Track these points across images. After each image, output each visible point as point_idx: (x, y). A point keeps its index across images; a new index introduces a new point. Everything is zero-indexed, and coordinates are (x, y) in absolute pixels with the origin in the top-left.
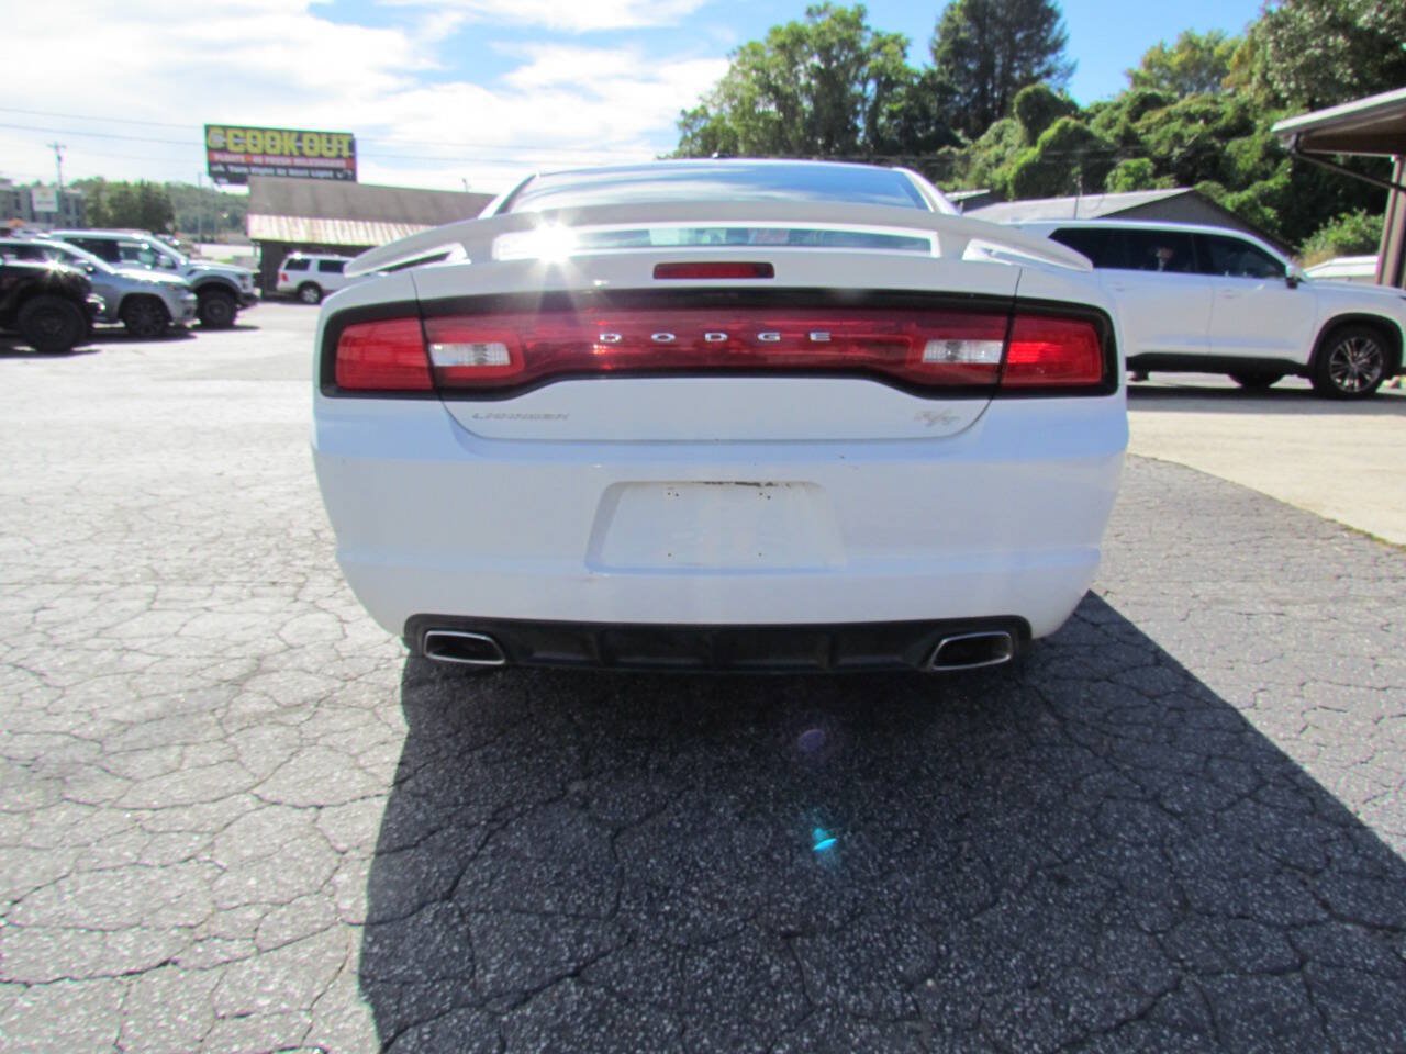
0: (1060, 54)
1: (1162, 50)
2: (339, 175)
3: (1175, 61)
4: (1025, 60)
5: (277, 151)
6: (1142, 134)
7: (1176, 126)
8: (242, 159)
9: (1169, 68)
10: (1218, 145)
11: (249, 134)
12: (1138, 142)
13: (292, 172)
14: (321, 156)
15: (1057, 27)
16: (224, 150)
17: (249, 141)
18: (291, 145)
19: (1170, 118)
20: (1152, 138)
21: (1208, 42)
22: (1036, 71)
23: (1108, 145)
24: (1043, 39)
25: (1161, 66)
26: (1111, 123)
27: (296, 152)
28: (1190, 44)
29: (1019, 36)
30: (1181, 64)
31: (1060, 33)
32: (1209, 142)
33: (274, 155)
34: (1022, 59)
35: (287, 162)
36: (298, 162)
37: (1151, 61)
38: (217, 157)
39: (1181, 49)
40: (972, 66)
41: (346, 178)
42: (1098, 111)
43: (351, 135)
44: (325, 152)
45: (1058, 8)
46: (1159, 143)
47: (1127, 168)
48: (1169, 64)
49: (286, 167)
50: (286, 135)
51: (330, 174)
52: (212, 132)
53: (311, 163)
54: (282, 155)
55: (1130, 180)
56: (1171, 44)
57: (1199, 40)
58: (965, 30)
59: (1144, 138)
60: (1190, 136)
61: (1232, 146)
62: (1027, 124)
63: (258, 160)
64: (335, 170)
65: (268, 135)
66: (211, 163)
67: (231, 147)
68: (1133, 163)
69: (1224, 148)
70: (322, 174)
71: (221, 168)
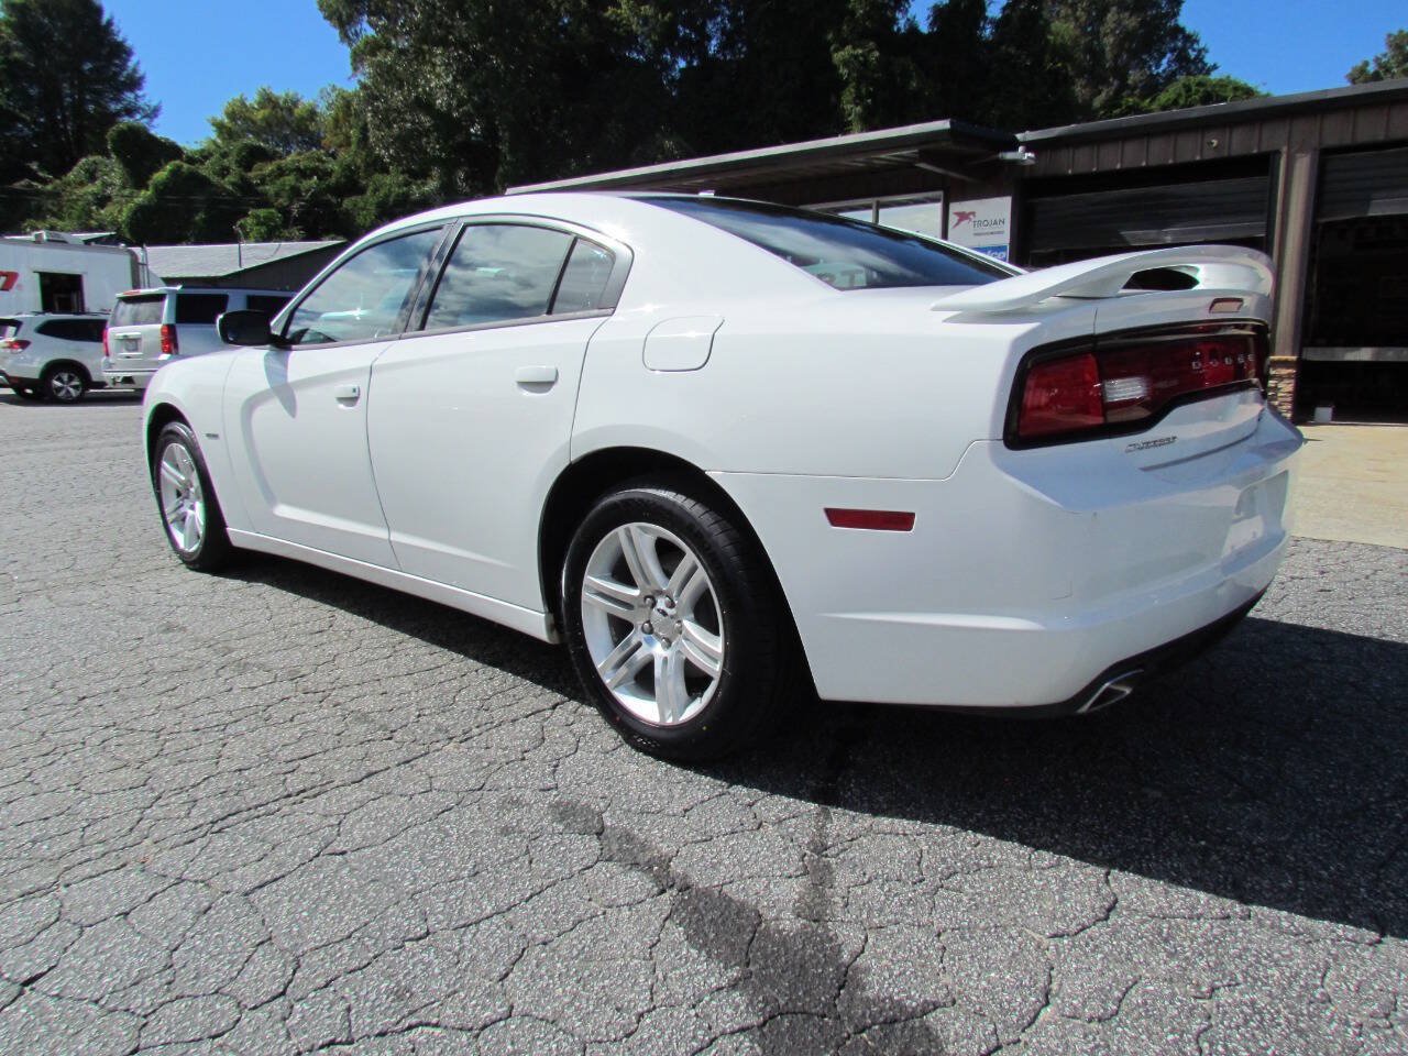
0: (140, 93)
1: (243, 104)
3: (259, 115)
4: (99, 93)
6: (258, 185)
7: (290, 180)
9: (254, 122)
10: (334, 200)
12: (257, 194)
15: (131, 64)
19: (281, 172)
20: (270, 189)
21: (286, 101)
22: (113, 107)
23: (229, 193)
24: (116, 74)
25: (245, 119)
26: (224, 171)
28: (268, 100)
29: (87, 66)
30: (265, 119)
31: (135, 71)
32: (325, 198)
34: (94, 92)
37: (233, 112)
39: (262, 105)
40: (33, 91)
42: (206, 158)
45: (129, 43)
46: (277, 195)
47: (257, 217)
48: (254, 118)
55: (263, 229)
56: (252, 99)
57: (277, 98)
58: (19, 50)
59: (261, 188)
60: (307, 191)
61: (347, 203)
62: (126, 164)
68: (262, 212)
69: (340, 205)
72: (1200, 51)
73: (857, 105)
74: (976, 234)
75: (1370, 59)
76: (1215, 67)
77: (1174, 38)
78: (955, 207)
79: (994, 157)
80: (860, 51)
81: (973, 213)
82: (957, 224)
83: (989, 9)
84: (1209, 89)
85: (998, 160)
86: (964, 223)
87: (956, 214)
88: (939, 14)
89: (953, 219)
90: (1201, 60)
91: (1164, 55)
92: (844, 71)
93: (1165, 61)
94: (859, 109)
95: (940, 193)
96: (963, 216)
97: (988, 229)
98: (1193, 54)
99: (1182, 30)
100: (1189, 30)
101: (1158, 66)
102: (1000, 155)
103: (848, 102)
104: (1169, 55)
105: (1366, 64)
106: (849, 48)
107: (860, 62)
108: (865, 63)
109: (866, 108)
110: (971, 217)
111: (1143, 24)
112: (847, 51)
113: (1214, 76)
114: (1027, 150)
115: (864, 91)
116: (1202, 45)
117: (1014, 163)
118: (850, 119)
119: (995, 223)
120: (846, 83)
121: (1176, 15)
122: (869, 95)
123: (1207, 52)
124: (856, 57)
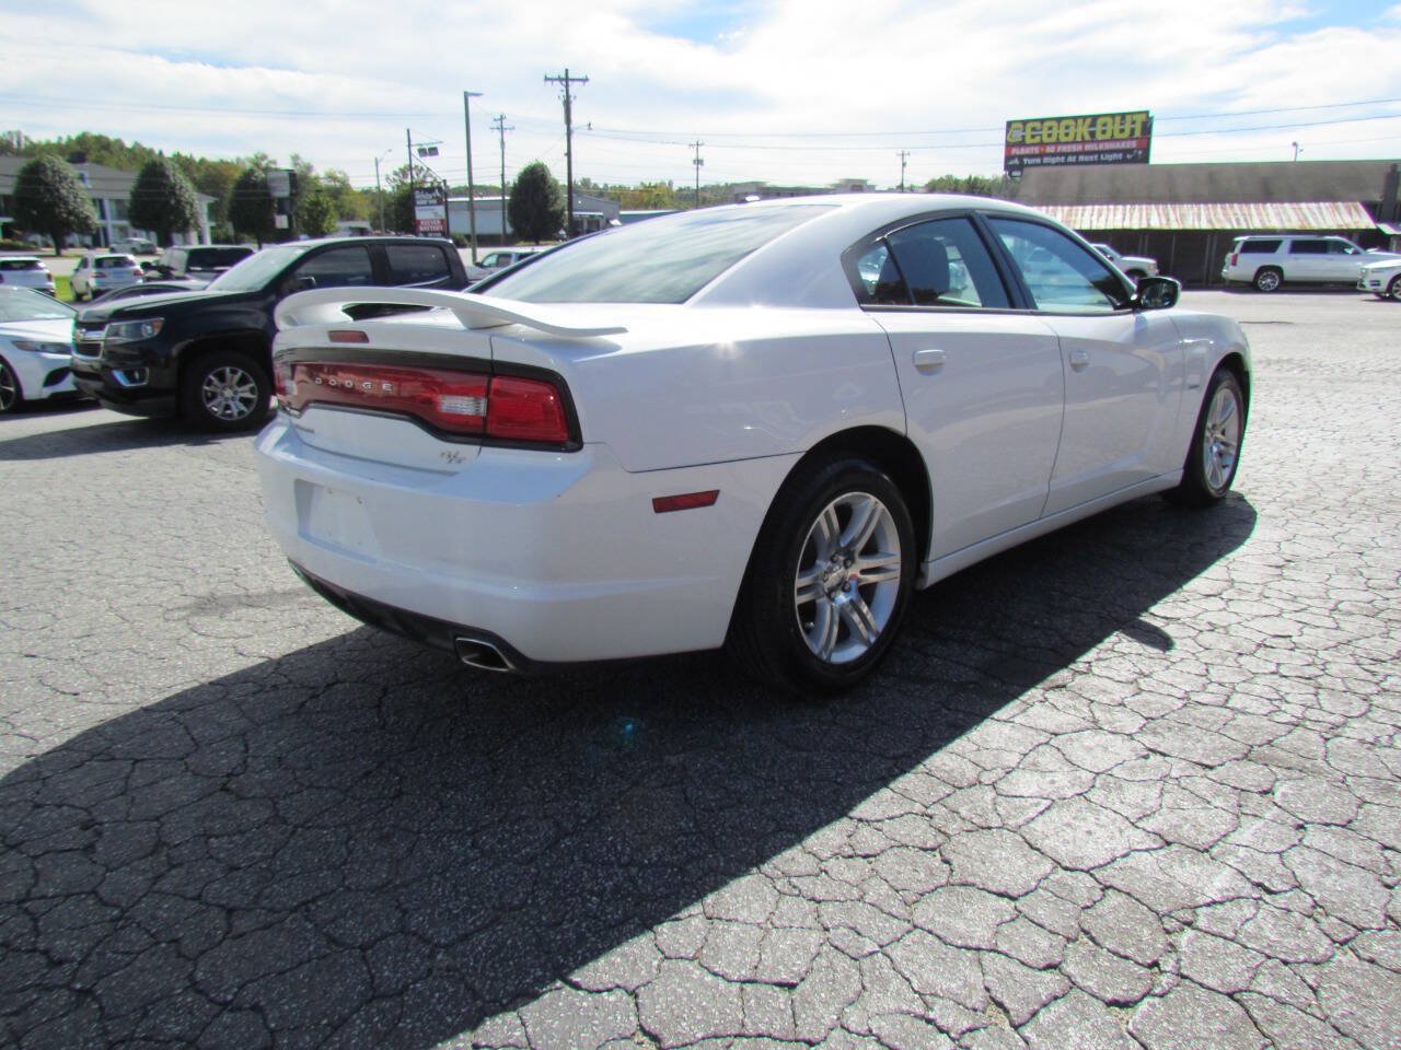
2: (1129, 156)
5: (1070, 138)
8: (1036, 150)
11: (1047, 124)
13: (1081, 158)
14: (1113, 139)
16: (1022, 144)
17: (1045, 132)
18: (1084, 130)
27: (1087, 137)
33: (1067, 143)
35: (1079, 148)
36: (1088, 147)
38: (1015, 151)
41: (1135, 160)
43: (1147, 113)
44: (1117, 135)
49: (1077, 154)
50: (1080, 121)
51: (1120, 156)
52: (1013, 126)
53: (1101, 147)
54: (1074, 142)
63: (1050, 150)
64: (1125, 152)
65: (1064, 123)
66: (1008, 158)
67: (1028, 140)
70: (1110, 157)
71: (1016, 161)
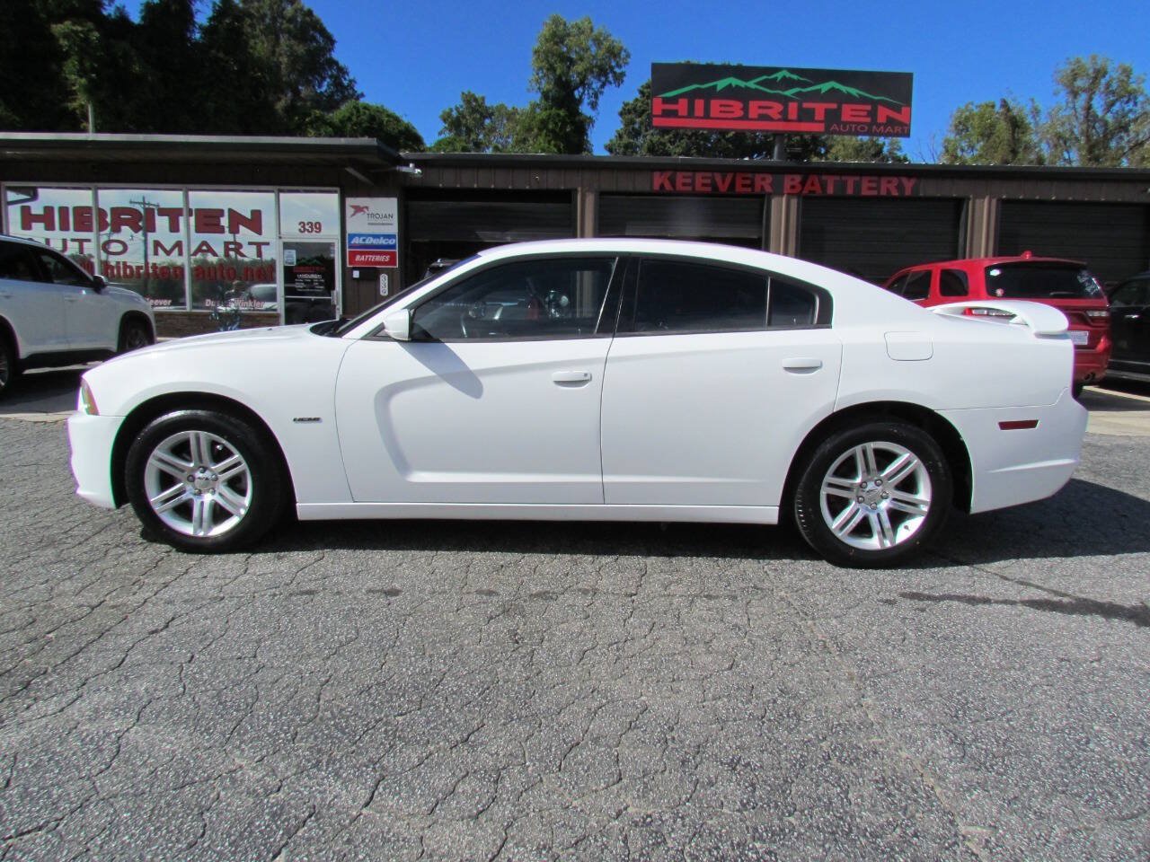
72: (350, 81)
73: (81, 77)
74: (369, 224)
75: (453, 107)
76: (362, 95)
77: (331, 68)
78: (350, 201)
79: (393, 168)
80: (80, 29)
81: (367, 208)
82: (354, 215)
83: (196, 16)
84: (373, 113)
85: (396, 171)
86: (359, 214)
87: (353, 207)
88: (149, 10)
89: (349, 211)
90: (352, 88)
91: (324, 79)
92: (64, 42)
93: (326, 83)
94: (83, 81)
95: (338, 189)
96: (358, 209)
97: (379, 221)
98: (346, 83)
99: (336, 63)
100: (342, 63)
101: (320, 86)
102: (397, 168)
103: (71, 73)
104: (328, 80)
105: (451, 110)
106: (68, 23)
107: (81, 38)
108: (86, 40)
109: (90, 80)
110: (365, 210)
111: (308, 51)
112: (66, 26)
113: (362, 101)
114: (417, 167)
115: (87, 64)
116: (351, 77)
117: (406, 174)
118: (74, 88)
119: (386, 217)
120: (66, 56)
121: (330, 50)
122: (93, 70)
123: (355, 82)
124: (76, 32)
